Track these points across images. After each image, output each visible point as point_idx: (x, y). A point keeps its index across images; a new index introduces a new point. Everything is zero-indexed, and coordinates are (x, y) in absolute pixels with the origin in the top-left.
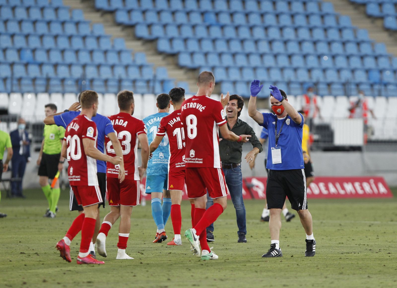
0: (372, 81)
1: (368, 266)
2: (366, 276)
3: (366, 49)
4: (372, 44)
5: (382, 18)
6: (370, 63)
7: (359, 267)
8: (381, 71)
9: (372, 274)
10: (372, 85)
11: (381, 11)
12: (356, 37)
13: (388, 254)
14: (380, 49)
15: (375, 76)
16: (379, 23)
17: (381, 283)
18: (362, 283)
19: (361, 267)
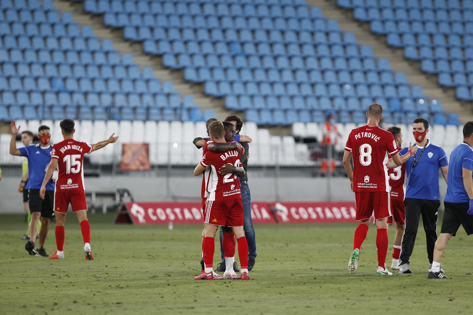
0: (392, 109)
1: (388, 288)
2: (387, 298)
3: (386, 78)
4: (393, 73)
5: (402, 48)
6: (390, 91)
7: (380, 289)
8: (401, 100)
9: (393, 296)
10: (392, 113)
11: (401, 41)
12: (377, 66)
13: (408, 277)
14: (401, 78)
15: (396, 104)
16: (399, 53)
17: (401, 304)
18: (383, 305)
19: (382, 289)
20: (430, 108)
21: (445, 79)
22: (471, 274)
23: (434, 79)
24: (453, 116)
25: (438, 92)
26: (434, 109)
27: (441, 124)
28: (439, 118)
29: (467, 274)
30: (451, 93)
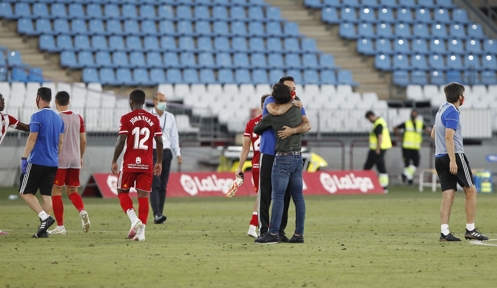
20: (7, 61)
21: (25, 26)
22: (57, 263)
23: (12, 25)
24: (35, 70)
25: (17, 42)
26: (11, 63)
27: (20, 81)
28: (19, 72)
29: (53, 263)
30: (33, 42)
